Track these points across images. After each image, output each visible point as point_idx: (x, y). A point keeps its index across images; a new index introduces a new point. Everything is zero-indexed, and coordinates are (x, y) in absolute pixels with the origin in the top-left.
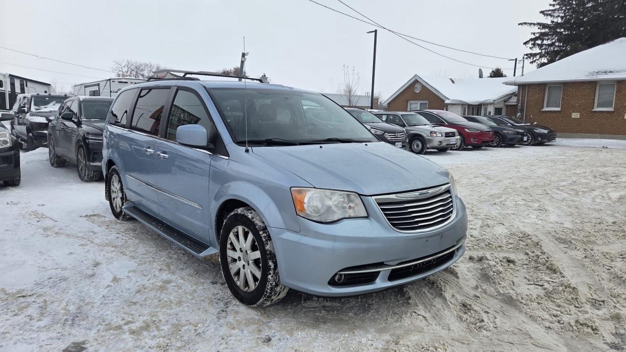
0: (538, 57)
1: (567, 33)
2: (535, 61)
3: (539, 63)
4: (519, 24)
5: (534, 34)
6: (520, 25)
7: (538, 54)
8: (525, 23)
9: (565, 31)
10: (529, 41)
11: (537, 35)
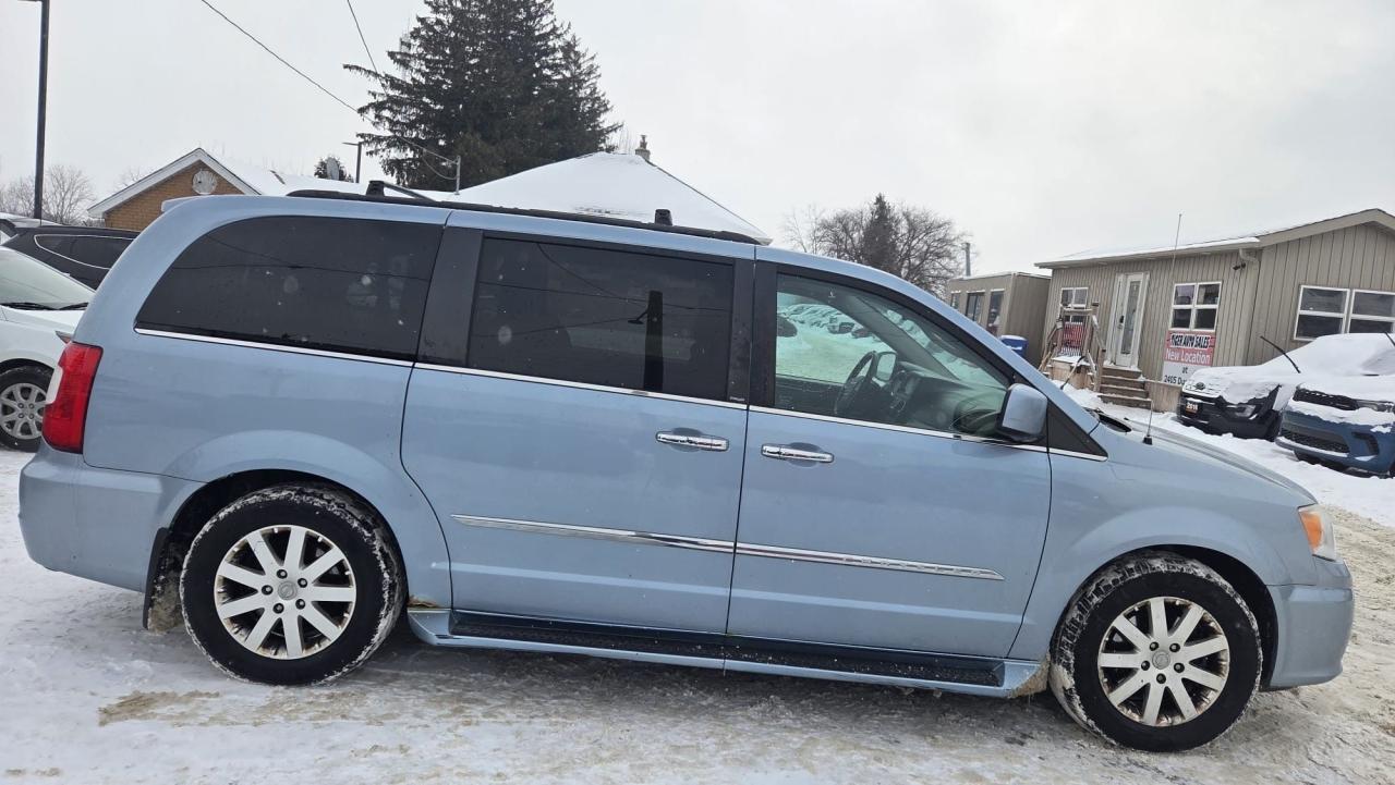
0: (384, 144)
1: (438, 107)
2: (376, 152)
3: (385, 157)
4: (346, 67)
5: (374, 95)
6: (348, 70)
7: (385, 139)
8: (358, 68)
9: (435, 104)
10: (368, 107)
11: (381, 99)
